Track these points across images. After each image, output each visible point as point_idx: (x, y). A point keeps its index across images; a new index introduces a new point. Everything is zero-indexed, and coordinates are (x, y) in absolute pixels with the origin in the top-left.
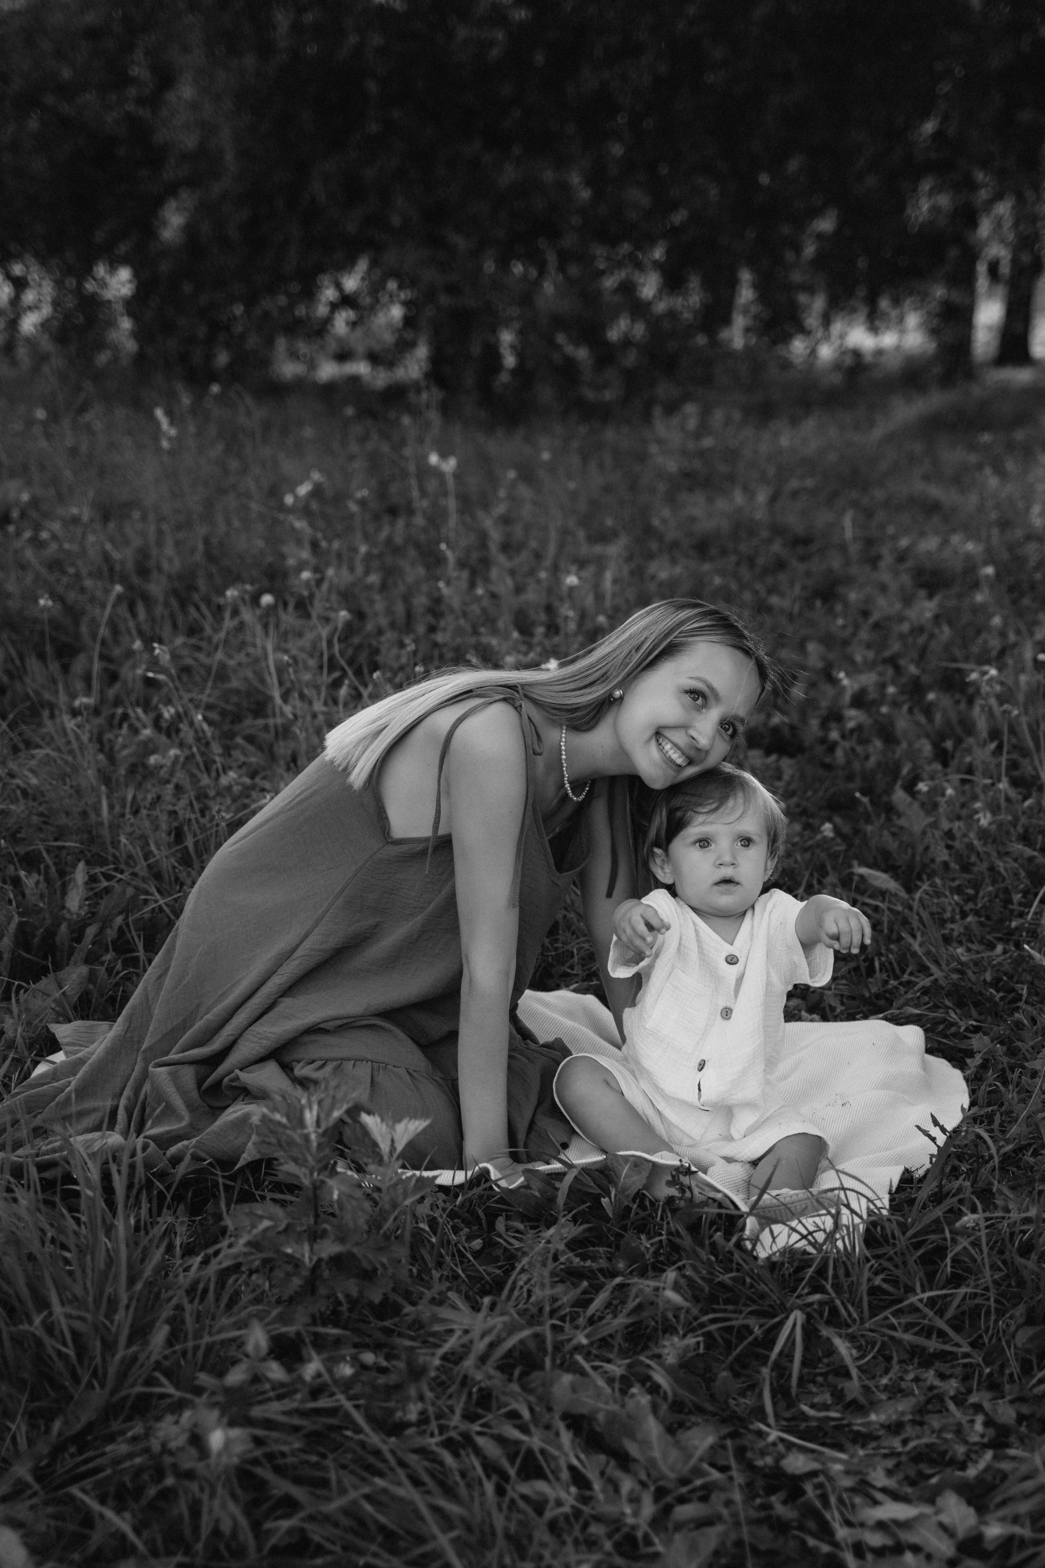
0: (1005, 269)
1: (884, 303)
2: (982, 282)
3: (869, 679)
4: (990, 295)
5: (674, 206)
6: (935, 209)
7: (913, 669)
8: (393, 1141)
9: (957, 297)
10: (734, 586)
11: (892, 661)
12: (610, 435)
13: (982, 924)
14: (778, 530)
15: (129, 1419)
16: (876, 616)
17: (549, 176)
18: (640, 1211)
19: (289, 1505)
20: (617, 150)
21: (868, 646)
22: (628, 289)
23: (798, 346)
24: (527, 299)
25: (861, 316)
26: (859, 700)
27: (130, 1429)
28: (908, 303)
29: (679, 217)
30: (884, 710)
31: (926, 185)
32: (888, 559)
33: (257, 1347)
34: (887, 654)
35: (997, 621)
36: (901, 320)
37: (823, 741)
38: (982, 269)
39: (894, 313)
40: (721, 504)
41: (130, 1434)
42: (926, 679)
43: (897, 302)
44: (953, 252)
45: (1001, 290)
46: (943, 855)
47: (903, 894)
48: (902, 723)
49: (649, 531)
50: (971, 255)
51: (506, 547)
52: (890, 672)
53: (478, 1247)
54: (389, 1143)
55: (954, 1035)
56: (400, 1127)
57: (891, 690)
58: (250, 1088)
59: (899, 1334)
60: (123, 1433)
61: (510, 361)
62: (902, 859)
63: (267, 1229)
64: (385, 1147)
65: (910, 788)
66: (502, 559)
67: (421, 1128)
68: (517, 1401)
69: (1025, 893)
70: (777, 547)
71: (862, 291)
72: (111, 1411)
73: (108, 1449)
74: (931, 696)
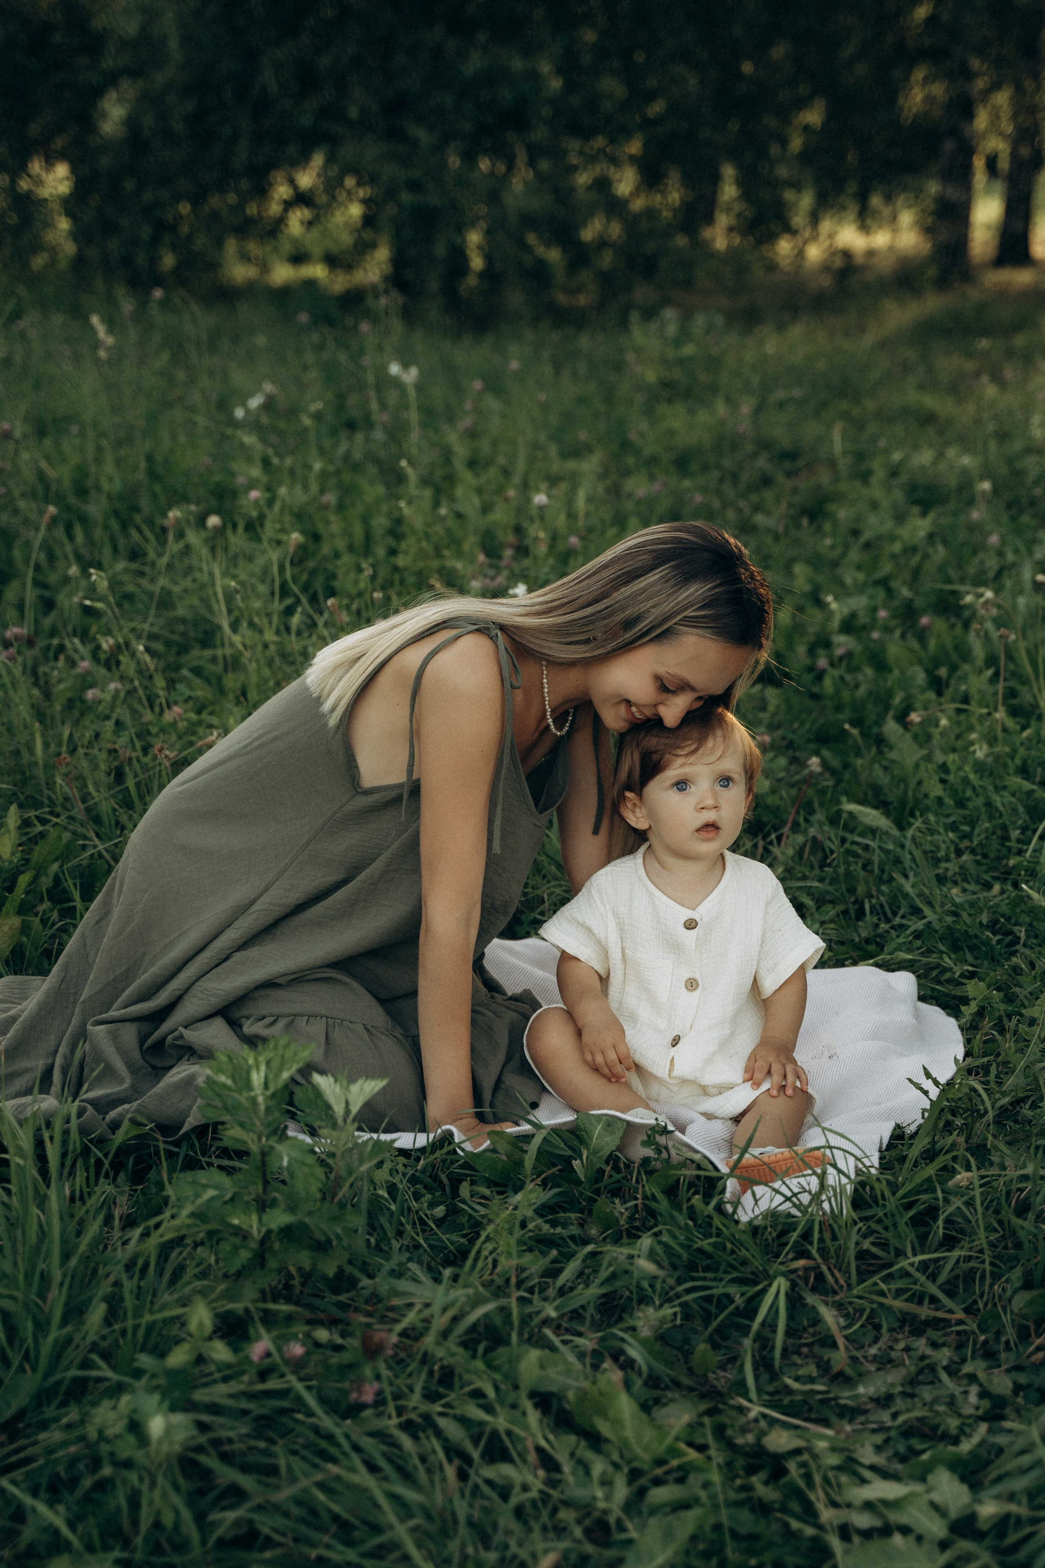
0: (1004, 164)
1: (876, 201)
2: (980, 177)
3: (859, 603)
4: (988, 191)
5: (651, 97)
6: (929, 99)
7: (905, 592)
8: (347, 1103)
9: (953, 193)
10: (716, 504)
11: (884, 583)
12: (584, 342)
13: (978, 863)
14: (764, 445)
15: (64, 1404)
16: (867, 535)
17: (517, 64)
18: (614, 1173)
19: (236, 1495)
20: (590, 36)
21: (859, 568)
22: (603, 185)
23: (784, 246)
24: (494, 197)
25: (852, 213)
26: (849, 626)
27: (66, 1414)
28: (900, 201)
29: (657, 108)
30: (875, 635)
31: (919, 74)
32: (879, 474)
33: (201, 1325)
34: (878, 575)
35: (994, 539)
36: (894, 218)
37: (811, 669)
38: (979, 163)
39: (886, 211)
40: (703, 417)
41: (64, 1421)
42: (919, 603)
43: (889, 198)
44: (949, 146)
45: (999, 186)
46: (937, 790)
47: (895, 832)
48: (894, 650)
49: (626, 445)
50: (967, 150)
51: (472, 464)
52: (881, 594)
53: (441, 1215)
54: (343, 1105)
55: (948, 981)
56: (355, 1088)
57: (882, 614)
58: (195, 1047)
59: (889, 1301)
60: (57, 1420)
61: (477, 263)
62: (893, 795)
63: (212, 1199)
64: (339, 1109)
65: (902, 718)
66: (467, 476)
67: (377, 1089)
68: (481, 1379)
69: (1024, 829)
70: (762, 463)
71: (852, 187)
72: (43, 1397)
73: (42, 1436)
74: (925, 620)
